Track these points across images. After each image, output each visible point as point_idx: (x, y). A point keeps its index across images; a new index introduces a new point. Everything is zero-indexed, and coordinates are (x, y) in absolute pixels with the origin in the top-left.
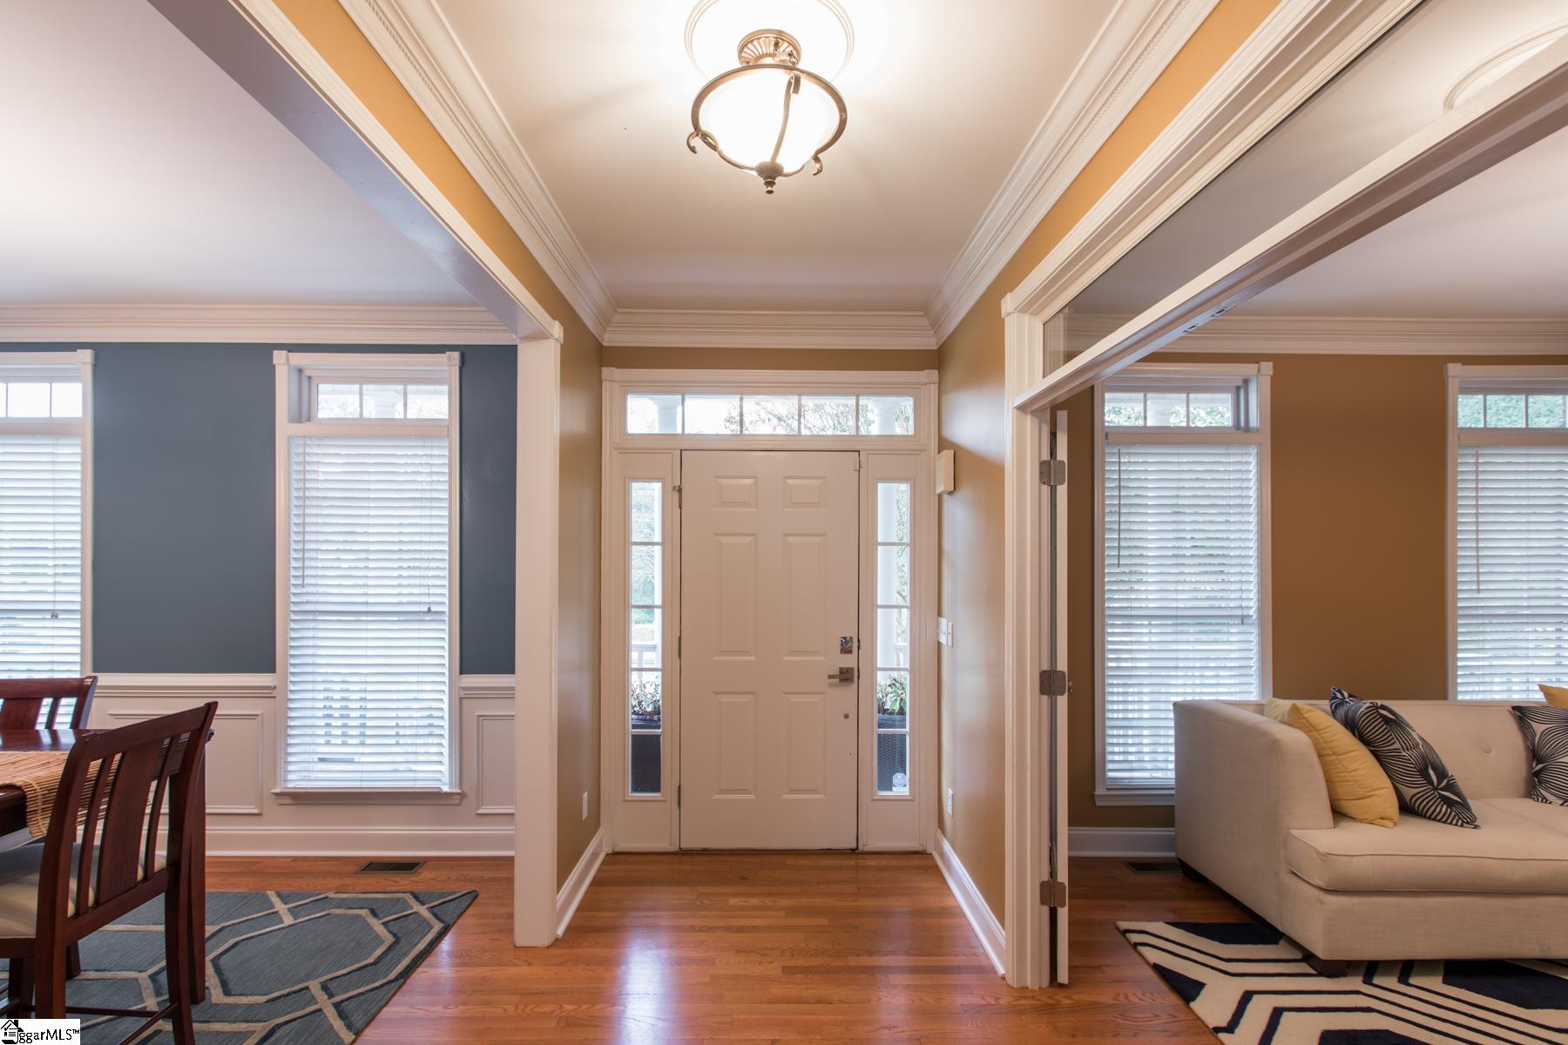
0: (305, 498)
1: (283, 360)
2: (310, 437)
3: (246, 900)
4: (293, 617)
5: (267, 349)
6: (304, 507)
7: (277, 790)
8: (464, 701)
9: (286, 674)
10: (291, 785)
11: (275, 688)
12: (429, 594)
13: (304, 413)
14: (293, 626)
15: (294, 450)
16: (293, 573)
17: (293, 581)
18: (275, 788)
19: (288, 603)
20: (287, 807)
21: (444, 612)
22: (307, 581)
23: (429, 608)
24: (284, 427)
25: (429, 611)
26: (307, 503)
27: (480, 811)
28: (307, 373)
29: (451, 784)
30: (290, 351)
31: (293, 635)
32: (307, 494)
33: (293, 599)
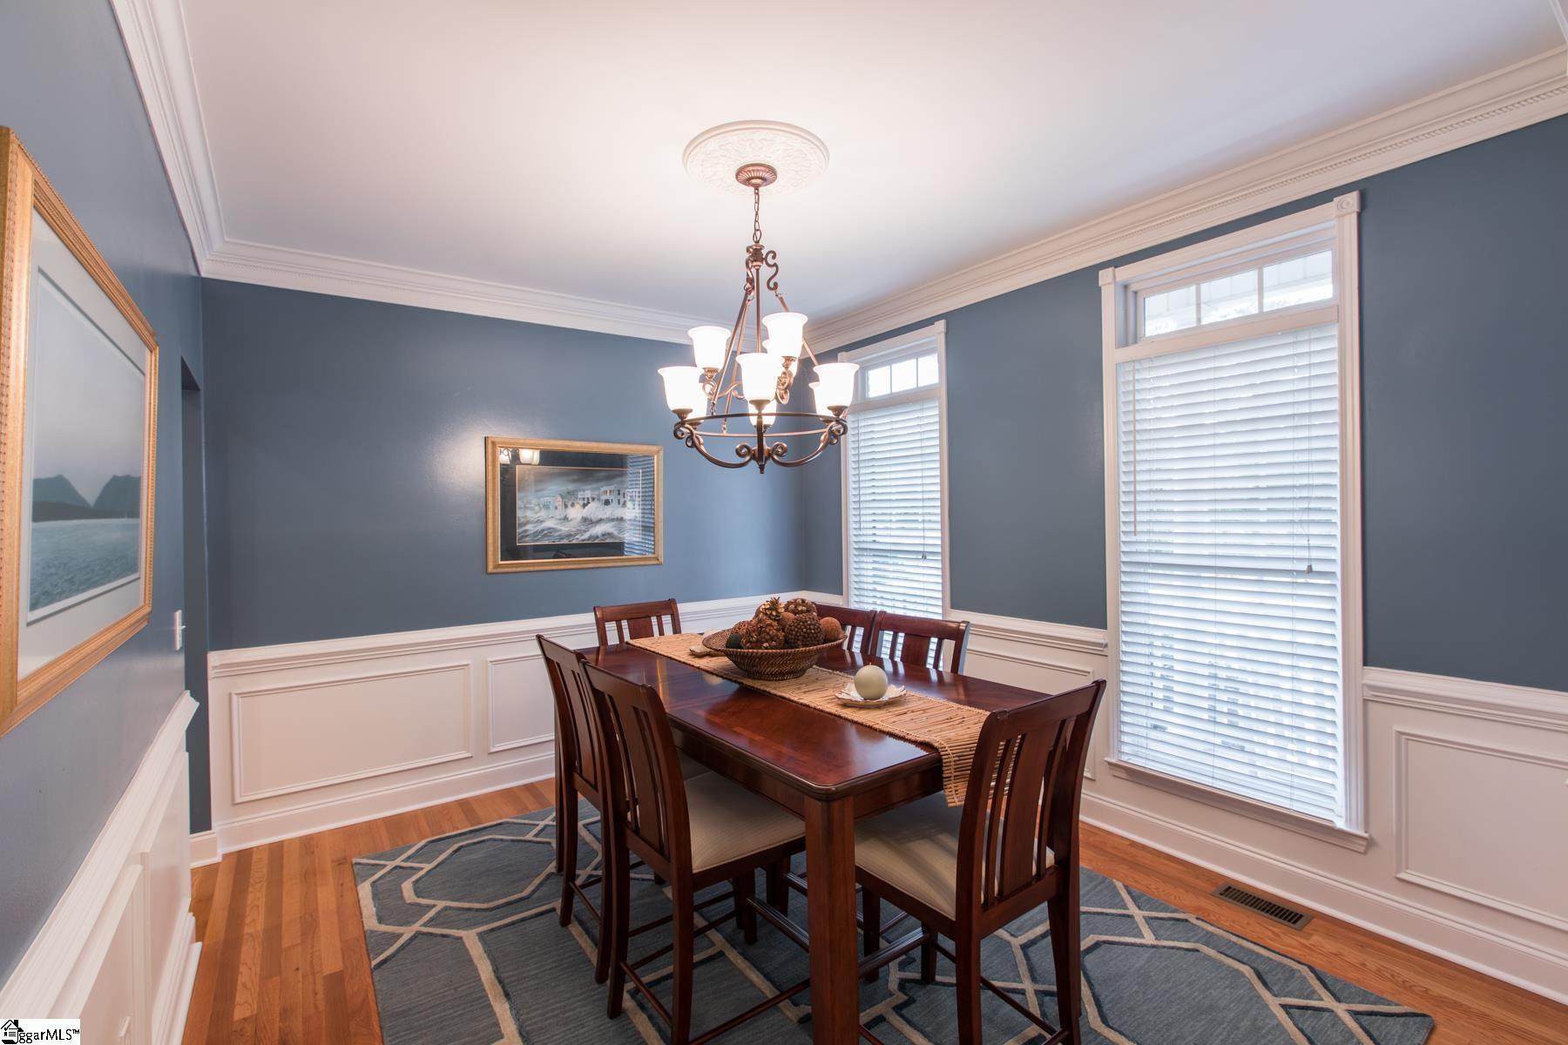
0: (1135, 432)
1: (1110, 279)
2: (1139, 361)
3: (1094, 883)
4: (1124, 568)
5: (1091, 273)
6: (1135, 442)
7: (1113, 761)
8: (1371, 705)
9: (1117, 633)
10: (1125, 758)
11: (1106, 645)
12: (1309, 547)
13: (1130, 335)
14: (1124, 578)
15: (1121, 379)
16: (1123, 518)
17: (1123, 528)
18: (1108, 756)
19: (1119, 553)
20: (1125, 782)
21: (1334, 573)
22: (1139, 528)
23: (1310, 568)
24: (1111, 355)
25: (1310, 570)
26: (1138, 437)
27: (1402, 876)
28: (1134, 288)
29: (1349, 821)
30: (1116, 267)
31: (1124, 589)
32: (1138, 427)
33: (1124, 548)
